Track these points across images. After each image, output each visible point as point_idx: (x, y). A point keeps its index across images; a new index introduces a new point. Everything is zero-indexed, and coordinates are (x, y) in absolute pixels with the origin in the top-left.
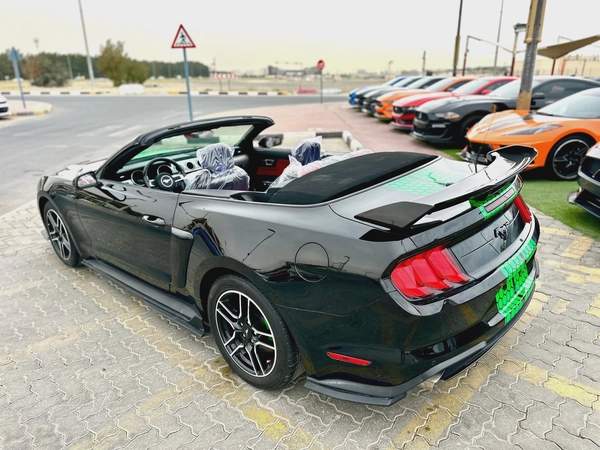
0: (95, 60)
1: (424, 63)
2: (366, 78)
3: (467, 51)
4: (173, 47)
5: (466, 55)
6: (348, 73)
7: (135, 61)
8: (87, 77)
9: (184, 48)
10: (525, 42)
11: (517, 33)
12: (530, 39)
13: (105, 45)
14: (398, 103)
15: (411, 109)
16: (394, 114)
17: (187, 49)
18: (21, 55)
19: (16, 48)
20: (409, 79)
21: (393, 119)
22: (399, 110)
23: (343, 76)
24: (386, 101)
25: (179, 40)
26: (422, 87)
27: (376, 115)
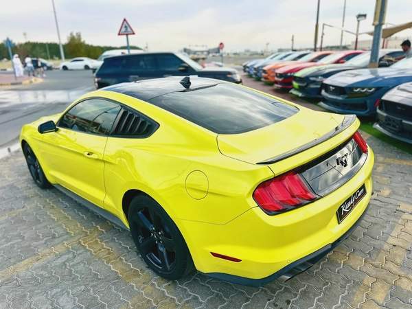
0: (64, 47)
1: (293, 43)
2: (251, 55)
3: (323, 34)
4: (119, 34)
5: (322, 37)
6: (238, 52)
7: (92, 46)
8: (60, 58)
9: (127, 35)
10: (373, 24)
11: (359, 21)
12: (377, 23)
13: (69, 35)
14: (279, 71)
15: (289, 74)
16: (276, 79)
17: (129, 36)
18: (14, 44)
19: (10, 39)
20: (283, 54)
21: (276, 82)
22: (281, 75)
23: (235, 54)
24: (269, 70)
25: (123, 30)
26: (295, 59)
27: (263, 79)
